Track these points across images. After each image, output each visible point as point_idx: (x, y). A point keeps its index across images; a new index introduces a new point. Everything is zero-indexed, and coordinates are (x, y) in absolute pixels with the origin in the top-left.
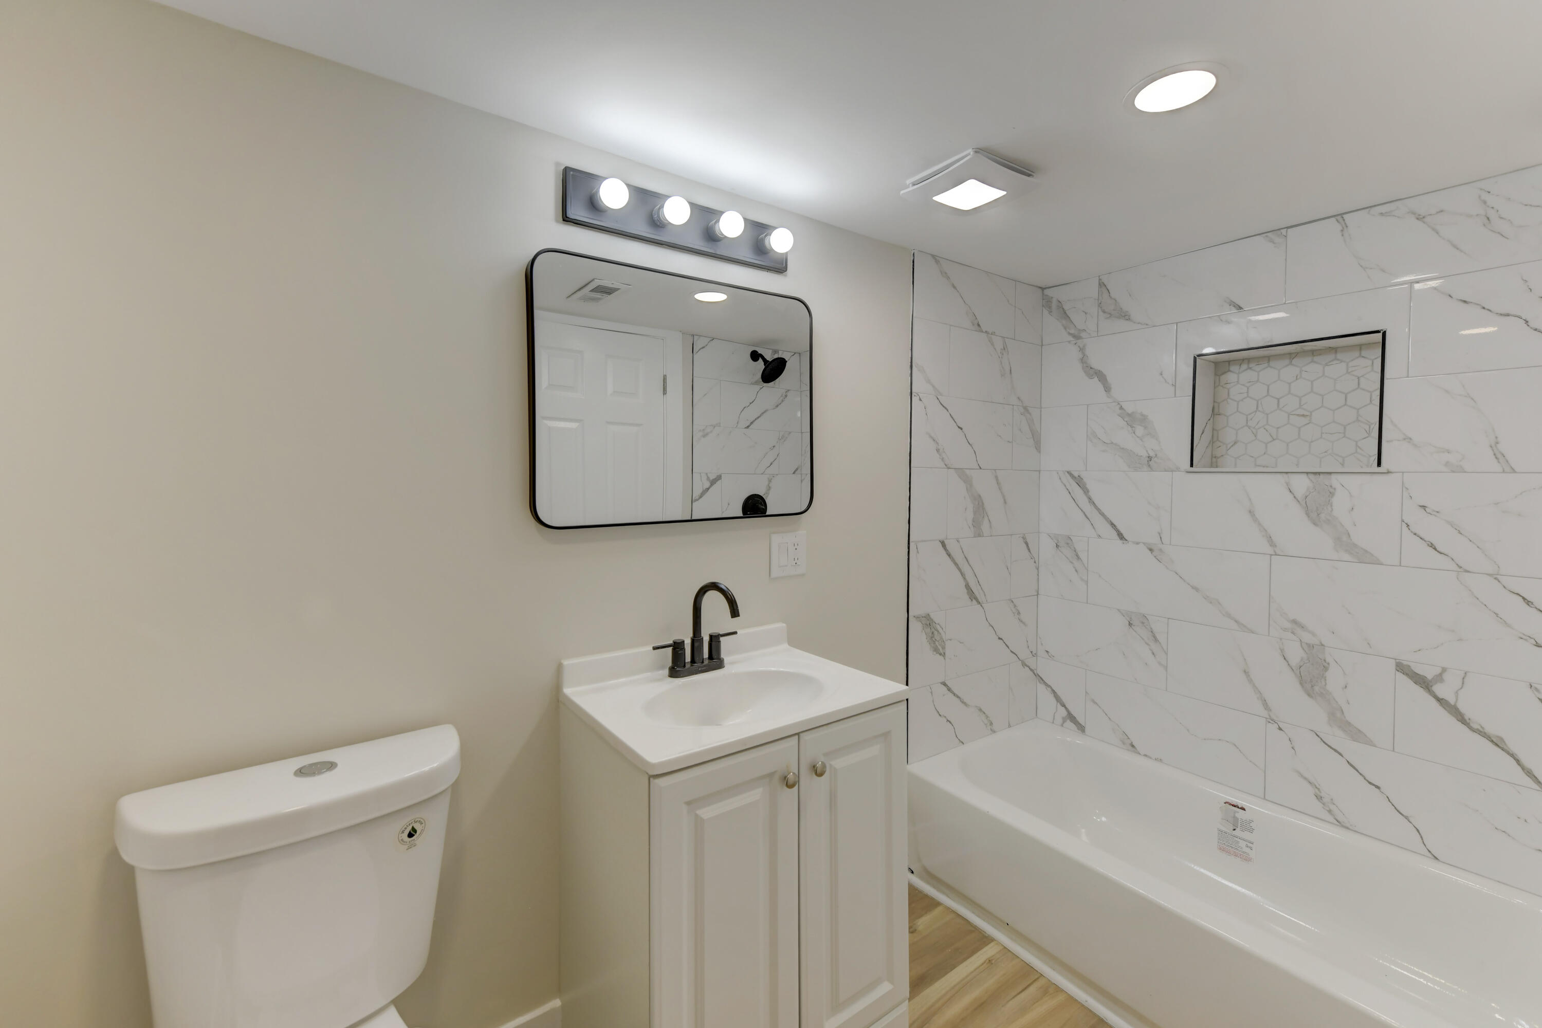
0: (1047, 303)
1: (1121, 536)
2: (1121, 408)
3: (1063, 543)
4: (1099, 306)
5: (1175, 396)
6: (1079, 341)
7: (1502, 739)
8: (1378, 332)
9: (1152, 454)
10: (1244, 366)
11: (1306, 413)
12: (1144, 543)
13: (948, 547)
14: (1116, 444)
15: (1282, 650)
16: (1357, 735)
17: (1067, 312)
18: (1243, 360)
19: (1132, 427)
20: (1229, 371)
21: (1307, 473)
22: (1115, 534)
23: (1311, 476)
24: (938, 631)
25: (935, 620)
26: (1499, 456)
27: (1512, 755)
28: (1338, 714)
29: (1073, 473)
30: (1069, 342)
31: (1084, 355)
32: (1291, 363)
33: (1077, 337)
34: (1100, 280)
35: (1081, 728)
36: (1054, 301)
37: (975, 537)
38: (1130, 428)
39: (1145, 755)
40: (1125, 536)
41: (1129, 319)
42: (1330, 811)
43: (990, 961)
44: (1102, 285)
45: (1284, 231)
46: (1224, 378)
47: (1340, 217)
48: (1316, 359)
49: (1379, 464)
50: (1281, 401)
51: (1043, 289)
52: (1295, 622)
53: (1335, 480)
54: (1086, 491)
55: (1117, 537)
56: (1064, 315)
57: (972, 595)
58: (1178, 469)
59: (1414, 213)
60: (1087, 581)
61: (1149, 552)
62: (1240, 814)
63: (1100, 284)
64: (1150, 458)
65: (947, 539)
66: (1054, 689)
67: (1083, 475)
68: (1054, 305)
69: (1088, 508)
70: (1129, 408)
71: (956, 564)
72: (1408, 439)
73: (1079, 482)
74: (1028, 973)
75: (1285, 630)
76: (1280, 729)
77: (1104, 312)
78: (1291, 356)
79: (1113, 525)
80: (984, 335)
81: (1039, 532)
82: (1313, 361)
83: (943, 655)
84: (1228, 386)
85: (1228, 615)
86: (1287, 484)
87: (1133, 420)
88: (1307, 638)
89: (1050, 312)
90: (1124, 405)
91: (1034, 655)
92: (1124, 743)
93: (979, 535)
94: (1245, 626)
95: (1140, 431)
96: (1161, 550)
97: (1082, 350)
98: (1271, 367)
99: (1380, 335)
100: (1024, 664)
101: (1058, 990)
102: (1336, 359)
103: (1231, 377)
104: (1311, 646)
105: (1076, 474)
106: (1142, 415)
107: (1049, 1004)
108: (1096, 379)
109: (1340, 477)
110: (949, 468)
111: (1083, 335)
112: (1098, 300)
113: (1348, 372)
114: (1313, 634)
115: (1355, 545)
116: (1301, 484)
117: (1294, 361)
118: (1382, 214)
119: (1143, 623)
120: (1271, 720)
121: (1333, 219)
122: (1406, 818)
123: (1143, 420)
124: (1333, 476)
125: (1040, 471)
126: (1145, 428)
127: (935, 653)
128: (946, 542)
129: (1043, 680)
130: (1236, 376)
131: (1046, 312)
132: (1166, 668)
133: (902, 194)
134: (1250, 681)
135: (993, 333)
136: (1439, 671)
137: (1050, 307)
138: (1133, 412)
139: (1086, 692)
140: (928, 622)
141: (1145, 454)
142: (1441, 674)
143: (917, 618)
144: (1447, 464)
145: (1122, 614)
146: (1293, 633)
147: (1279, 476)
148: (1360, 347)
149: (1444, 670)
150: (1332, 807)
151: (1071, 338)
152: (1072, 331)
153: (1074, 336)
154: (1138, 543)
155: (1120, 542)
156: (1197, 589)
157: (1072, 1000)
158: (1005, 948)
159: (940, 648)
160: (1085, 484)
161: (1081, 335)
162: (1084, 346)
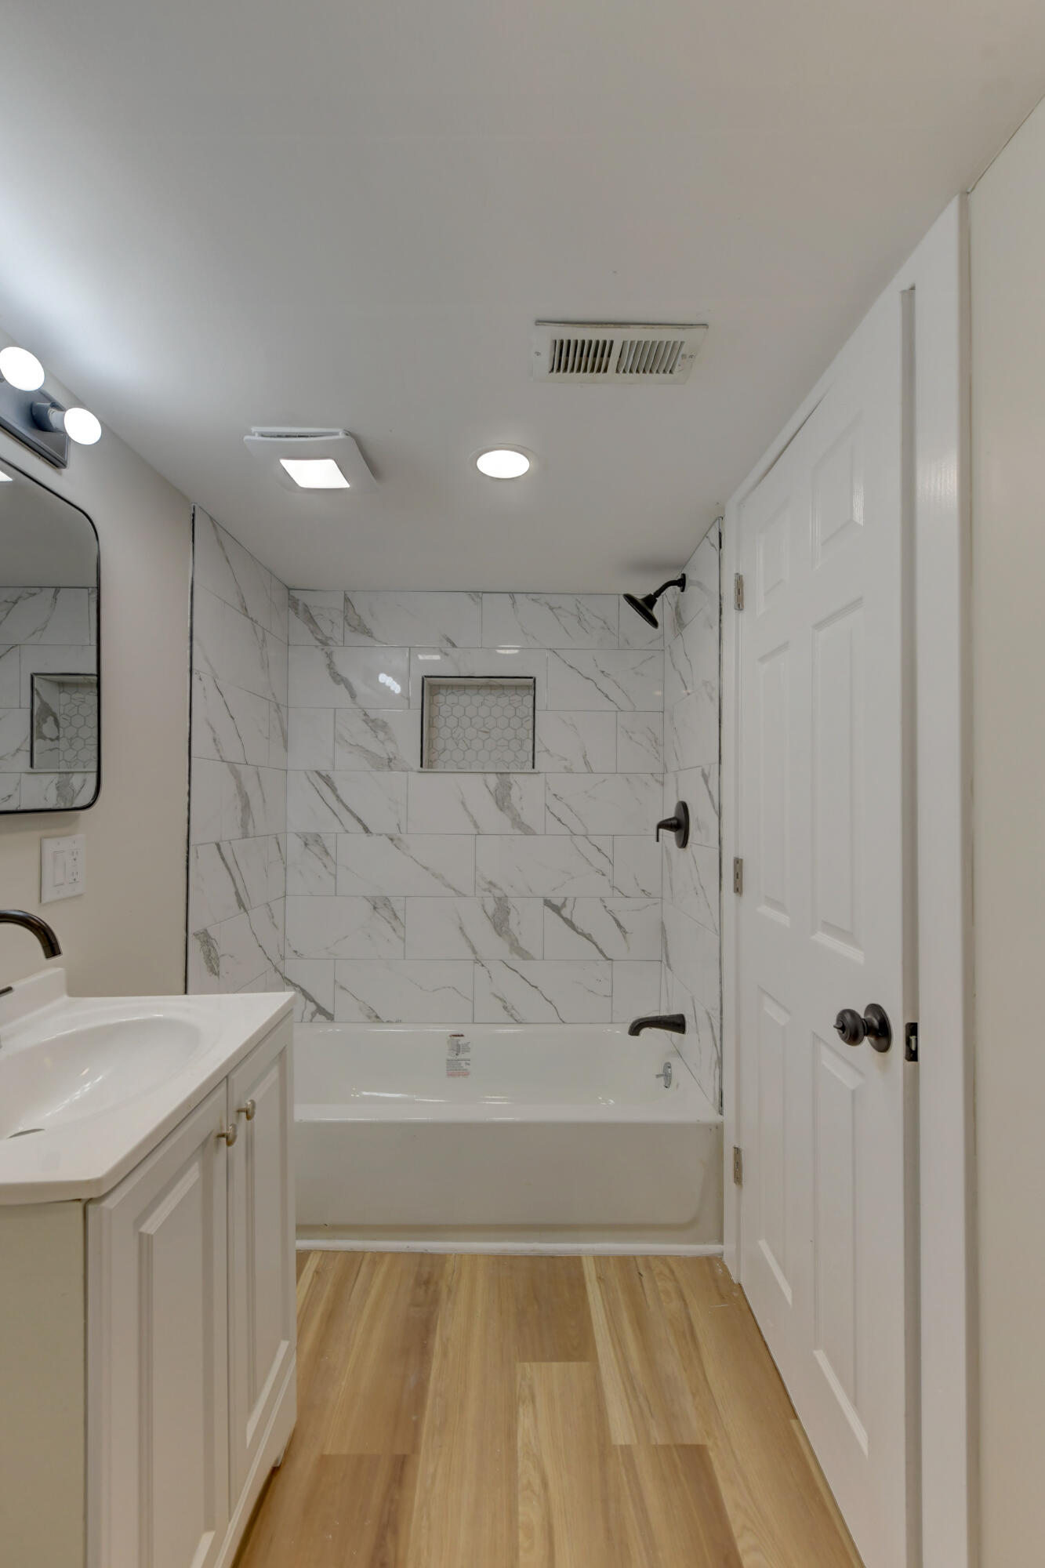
0: (294, 604)
1: (366, 830)
2: (365, 714)
3: (312, 841)
4: (344, 618)
5: (409, 708)
6: (326, 648)
7: (590, 935)
8: (531, 678)
9: (391, 756)
10: (449, 691)
11: (487, 730)
12: (386, 835)
13: (222, 850)
14: (361, 747)
15: (483, 906)
16: (525, 955)
17: (315, 618)
18: (448, 686)
19: (375, 732)
20: (439, 693)
21: (497, 773)
22: (360, 828)
23: (499, 775)
24: (214, 948)
25: (212, 935)
26: (586, 763)
27: (594, 943)
28: (516, 945)
29: (322, 772)
30: (317, 646)
31: (331, 662)
32: (478, 693)
33: (324, 643)
34: (345, 595)
35: (330, 1017)
36: (300, 603)
37: (243, 838)
38: (373, 732)
39: (388, 1022)
40: (370, 829)
41: (371, 636)
42: (512, 1016)
43: (317, 1272)
44: (347, 600)
45: (480, 594)
46: (436, 698)
47: (511, 594)
48: (493, 691)
49: (533, 767)
50: (473, 720)
51: (289, 589)
52: (490, 883)
53: (512, 778)
54: (334, 790)
55: (362, 831)
56: (311, 620)
57: (241, 904)
58: (412, 770)
59: (548, 604)
60: (336, 875)
61: (390, 842)
62: (462, 1041)
63: (345, 598)
64: (390, 760)
65: (222, 841)
66: (303, 987)
67: (331, 774)
68: (301, 608)
69: (336, 805)
70: (373, 715)
71: (228, 869)
72: (547, 751)
73: (327, 780)
74: (353, 1258)
75: (485, 890)
76: (483, 965)
77: (350, 625)
78: (479, 687)
79: (359, 820)
80: (250, 621)
81: (286, 833)
82: (491, 694)
83: (217, 974)
84: (439, 705)
85: (449, 886)
86: (485, 781)
87: (376, 726)
88: (498, 893)
89: (297, 613)
90: (368, 711)
91: (283, 958)
92: (369, 1017)
93: (245, 836)
94: (460, 893)
95: (381, 735)
96: (399, 839)
97: (329, 655)
98: (467, 694)
99: (532, 680)
100: (276, 970)
101: (381, 1254)
102: (503, 694)
103: (441, 698)
104: (500, 899)
105: (324, 774)
106: (384, 722)
107: (383, 1269)
108: (342, 686)
109: (514, 775)
110: (224, 761)
111: (330, 642)
112: (344, 612)
113: (510, 704)
114: (501, 889)
115: (523, 823)
116: (493, 780)
117: (480, 692)
118: (533, 600)
119: (385, 905)
120: (477, 961)
121: (508, 595)
122: (550, 1002)
123: (384, 726)
124: (511, 775)
125: (286, 770)
126: (386, 733)
127: (211, 973)
128: (221, 844)
129: (291, 982)
130: (443, 698)
131: (292, 612)
132: (404, 940)
133: (247, 440)
134: (464, 935)
135: (256, 622)
136: (563, 900)
137: (296, 609)
138: (376, 719)
139: (335, 981)
140: (206, 939)
141: (386, 756)
142: (564, 902)
143: (196, 935)
144: (565, 767)
145: (368, 900)
146: (490, 891)
147: (479, 775)
148: (516, 687)
149: (566, 899)
150: (513, 1011)
151: (318, 643)
152: (319, 637)
153: (321, 642)
154: (381, 835)
155: (364, 835)
156: (426, 868)
157: (396, 1255)
158: (324, 1251)
159: (215, 966)
160: (333, 783)
161: (328, 642)
162: (332, 653)
